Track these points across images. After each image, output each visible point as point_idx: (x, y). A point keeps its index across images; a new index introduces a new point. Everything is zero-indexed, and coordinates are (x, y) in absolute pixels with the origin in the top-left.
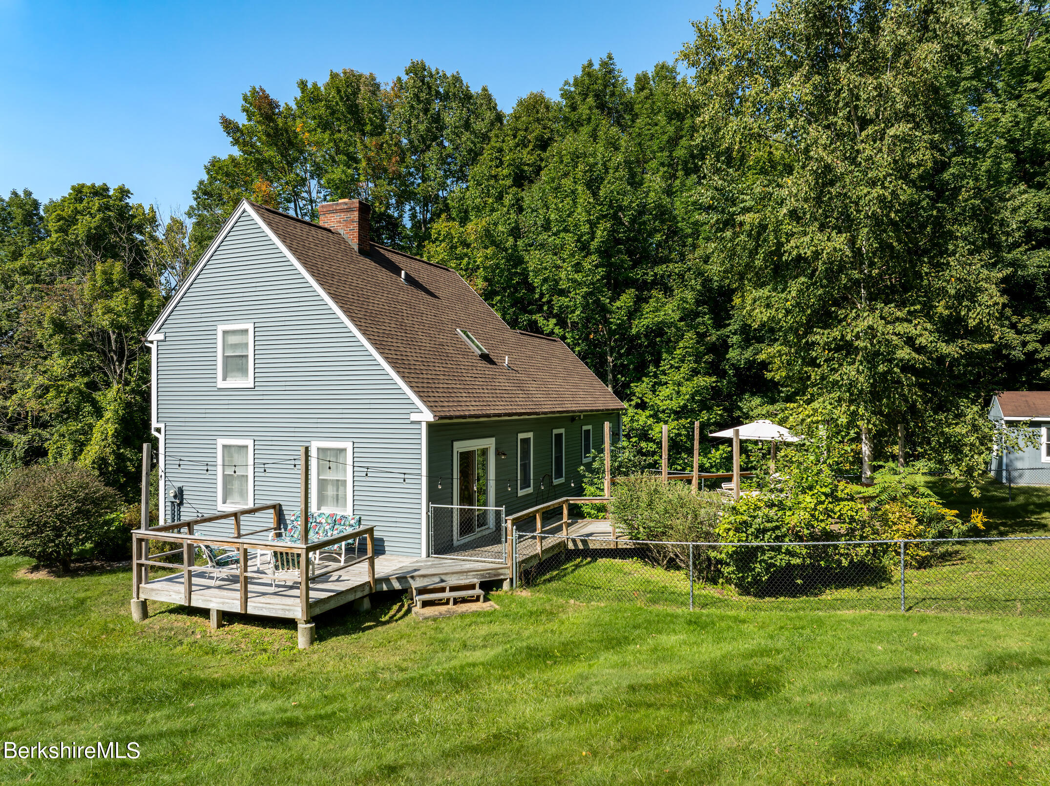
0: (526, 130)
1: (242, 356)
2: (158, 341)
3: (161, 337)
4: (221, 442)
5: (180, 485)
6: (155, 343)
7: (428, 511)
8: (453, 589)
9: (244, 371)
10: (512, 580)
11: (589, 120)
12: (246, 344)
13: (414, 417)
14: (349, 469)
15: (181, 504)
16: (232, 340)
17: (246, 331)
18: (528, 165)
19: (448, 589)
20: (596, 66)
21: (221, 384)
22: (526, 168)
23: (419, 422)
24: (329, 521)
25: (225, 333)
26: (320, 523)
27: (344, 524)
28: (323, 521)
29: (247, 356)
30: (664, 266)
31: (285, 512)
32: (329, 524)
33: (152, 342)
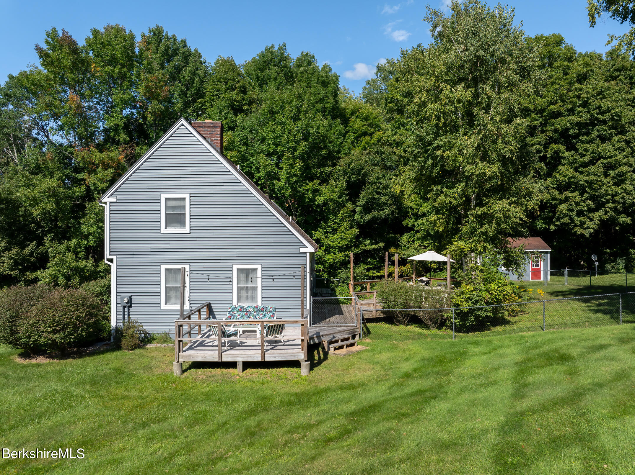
0: (234, 80)
1: (181, 214)
2: (110, 203)
3: (114, 200)
4: (163, 267)
5: (130, 295)
6: (108, 204)
7: (310, 301)
8: (342, 340)
9: (182, 223)
10: (360, 334)
11: (276, 79)
12: (184, 207)
13: (302, 250)
14: (259, 280)
15: (130, 307)
16: (171, 203)
17: (184, 199)
18: (236, 101)
19: (340, 341)
20: (276, 49)
21: (163, 230)
22: (235, 103)
23: (305, 253)
24: (256, 310)
25: (167, 199)
26: (249, 311)
27: (266, 311)
28: (251, 310)
29: (184, 214)
30: (327, 168)
31: (213, 308)
32: (255, 312)
33: (105, 203)
